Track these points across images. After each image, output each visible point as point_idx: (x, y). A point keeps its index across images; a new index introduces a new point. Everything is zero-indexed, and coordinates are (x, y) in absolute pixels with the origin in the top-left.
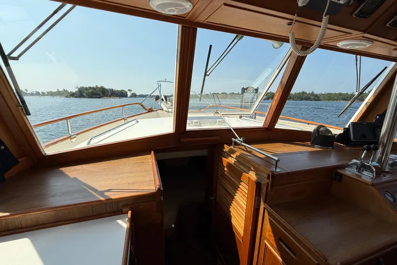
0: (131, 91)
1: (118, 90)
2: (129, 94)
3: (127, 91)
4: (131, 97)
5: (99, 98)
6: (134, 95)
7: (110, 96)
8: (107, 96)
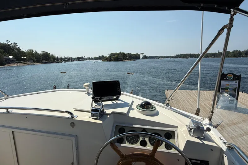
0: (143, 54)
1: (133, 54)
2: (141, 56)
3: (140, 54)
4: (143, 58)
5: (121, 61)
6: (145, 57)
7: (128, 59)
8: (126, 60)
